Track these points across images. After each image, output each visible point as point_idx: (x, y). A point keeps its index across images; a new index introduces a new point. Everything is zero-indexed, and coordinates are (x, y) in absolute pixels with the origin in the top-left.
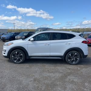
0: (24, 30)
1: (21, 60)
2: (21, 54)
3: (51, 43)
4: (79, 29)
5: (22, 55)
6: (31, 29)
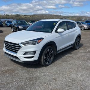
5: (52, 52)
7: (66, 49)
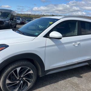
1: (29, 84)
2: (29, 71)
4: (30, 15)
5: (31, 72)
7: (71, 68)
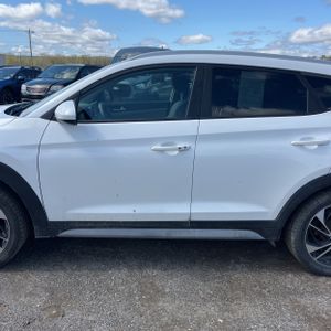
0: (68, 58)
3: (196, 138)
6: (97, 58)
